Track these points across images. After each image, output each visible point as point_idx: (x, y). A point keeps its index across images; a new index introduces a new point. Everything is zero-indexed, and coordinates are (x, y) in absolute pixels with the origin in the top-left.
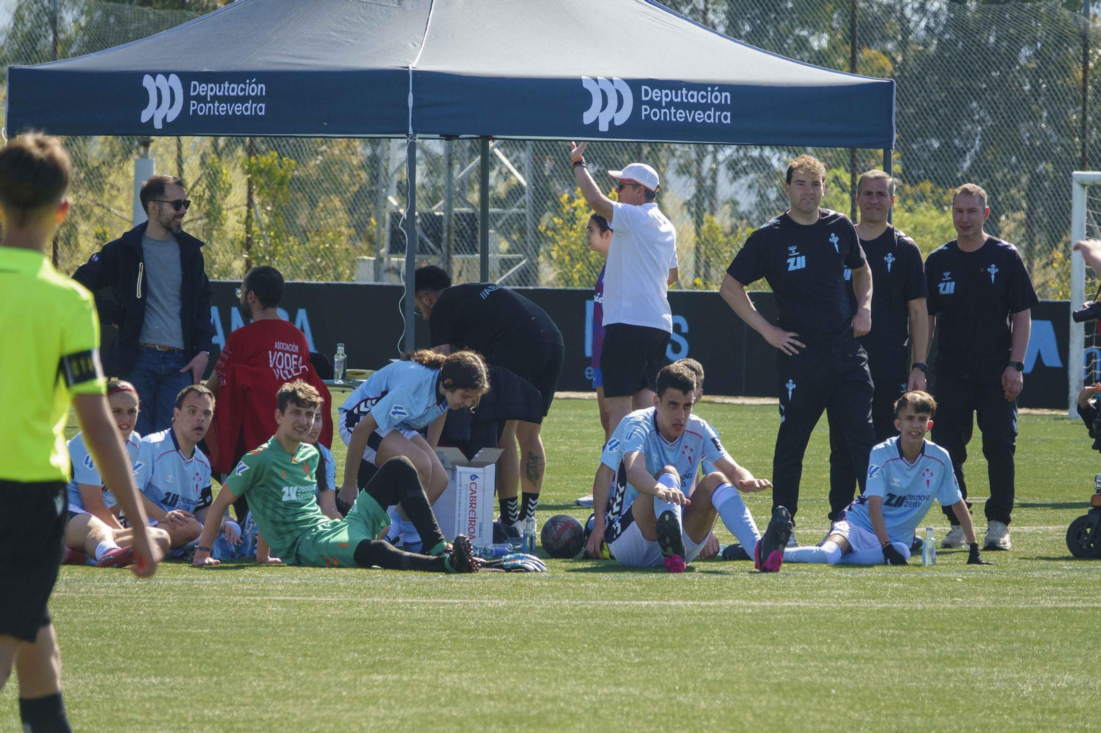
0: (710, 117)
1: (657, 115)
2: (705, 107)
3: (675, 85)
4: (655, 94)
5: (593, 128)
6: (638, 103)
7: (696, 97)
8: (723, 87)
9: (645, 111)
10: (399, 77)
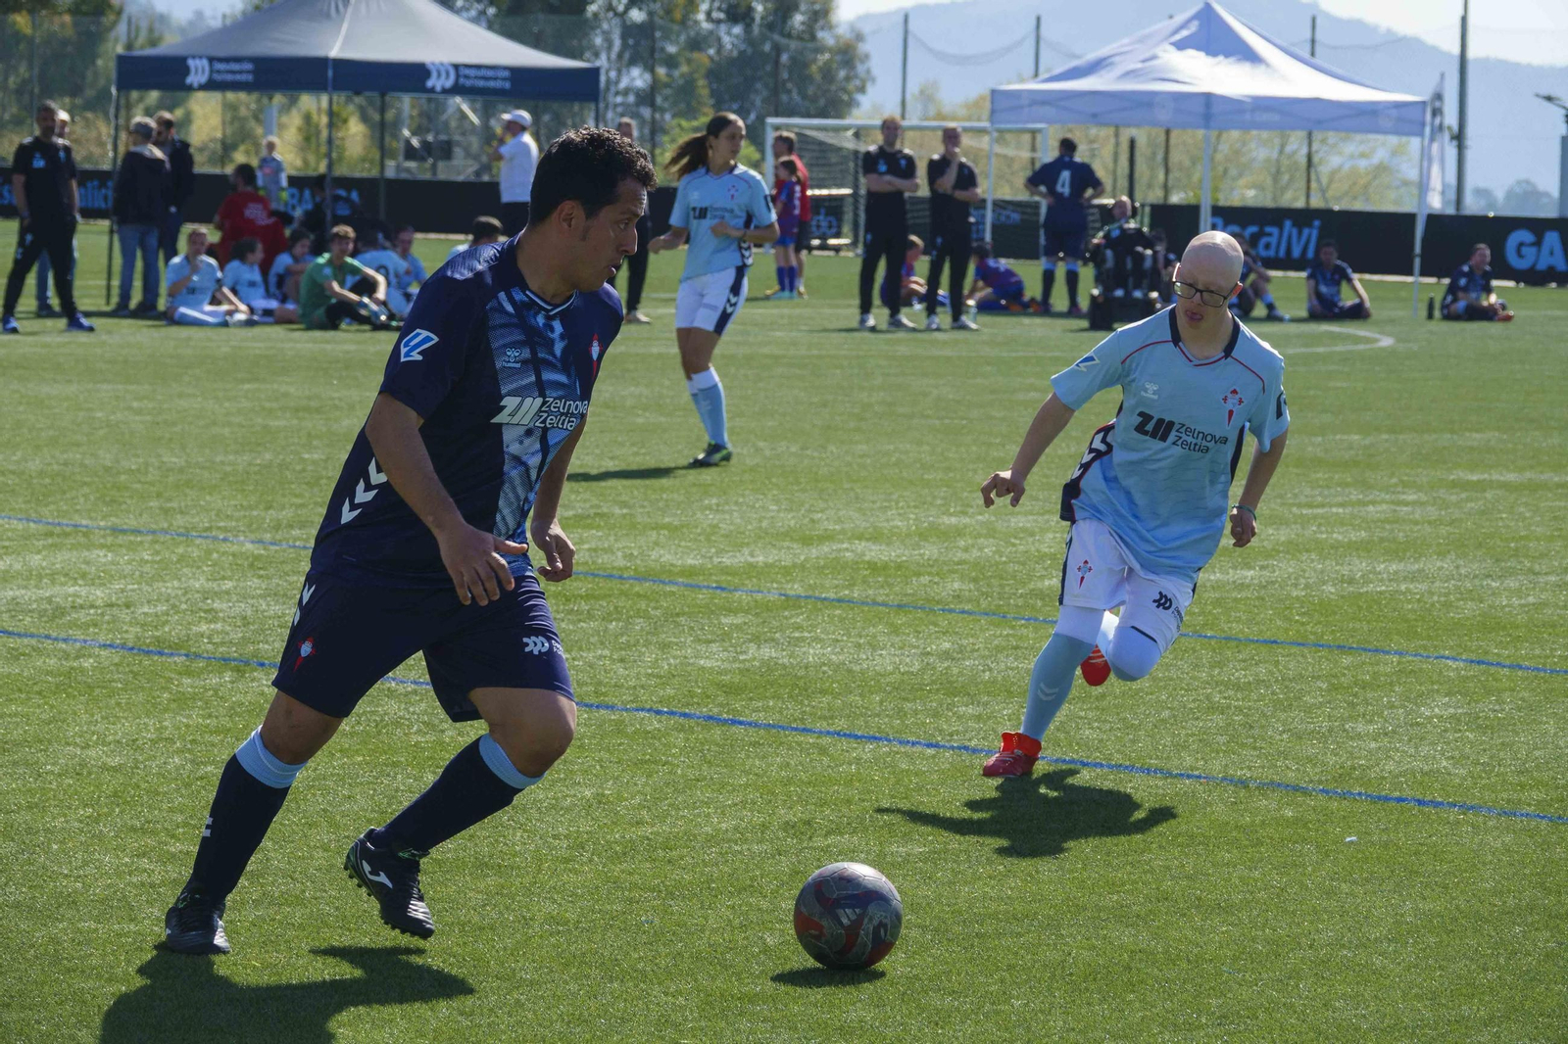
0: (498, 84)
1: (468, 83)
2: (496, 79)
3: (478, 67)
4: (467, 72)
5: (432, 90)
6: (458, 76)
7: (490, 73)
8: (505, 68)
9: (462, 80)
10: (323, 62)
